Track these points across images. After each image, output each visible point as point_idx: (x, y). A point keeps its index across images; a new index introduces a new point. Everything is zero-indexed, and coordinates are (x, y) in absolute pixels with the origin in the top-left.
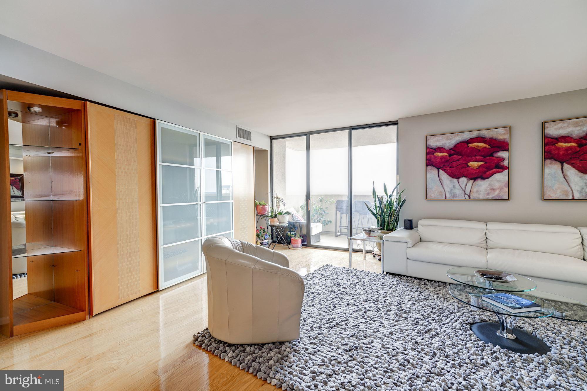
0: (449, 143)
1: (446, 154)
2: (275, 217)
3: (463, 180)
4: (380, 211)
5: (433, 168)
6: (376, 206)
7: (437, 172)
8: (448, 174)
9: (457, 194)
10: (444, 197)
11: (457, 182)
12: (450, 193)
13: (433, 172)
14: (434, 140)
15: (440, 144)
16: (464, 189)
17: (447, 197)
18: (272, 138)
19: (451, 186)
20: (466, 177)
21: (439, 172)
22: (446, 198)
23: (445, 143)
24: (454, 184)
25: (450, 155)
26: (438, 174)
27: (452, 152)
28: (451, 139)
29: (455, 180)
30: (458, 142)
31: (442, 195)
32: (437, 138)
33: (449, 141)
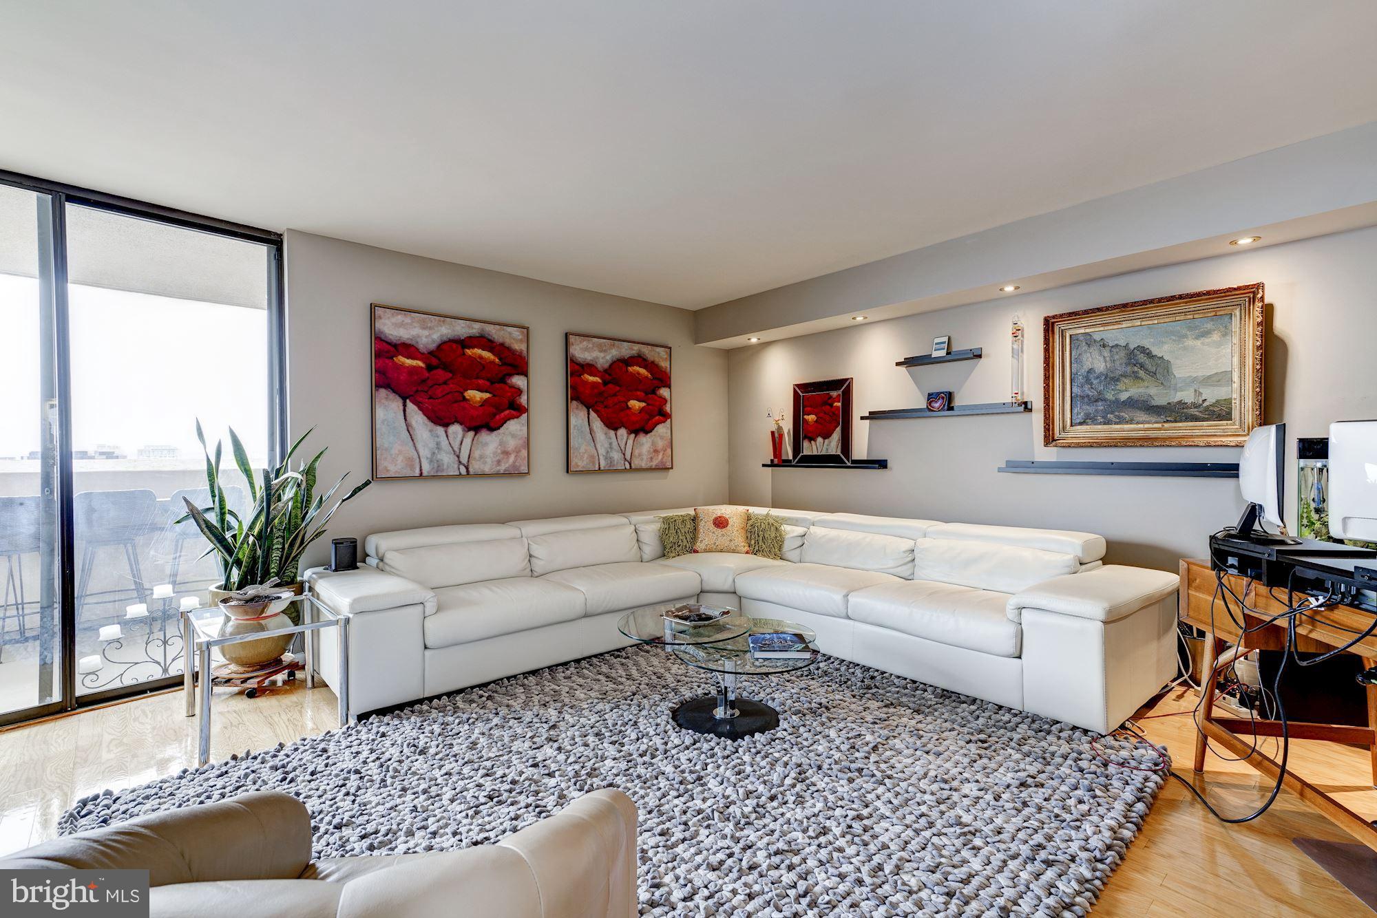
0: (426, 337)
1: (420, 364)
3: (456, 429)
5: (392, 396)
6: (222, 507)
7: (402, 408)
8: (425, 414)
9: (443, 464)
10: (417, 473)
11: (445, 435)
12: (431, 461)
13: (390, 408)
14: (394, 320)
15: (406, 337)
16: (456, 449)
17: (425, 473)
19: (432, 445)
20: (461, 424)
21: (405, 405)
22: (421, 474)
23: (419, 336)
24: (439, 440)
25: (430, 368)
26: (404, 411)
27: (434, 361)
28: (430, 328)
30: (445, 339)
31: (412, 467)
32: (400, 318)
33: (426, 333)
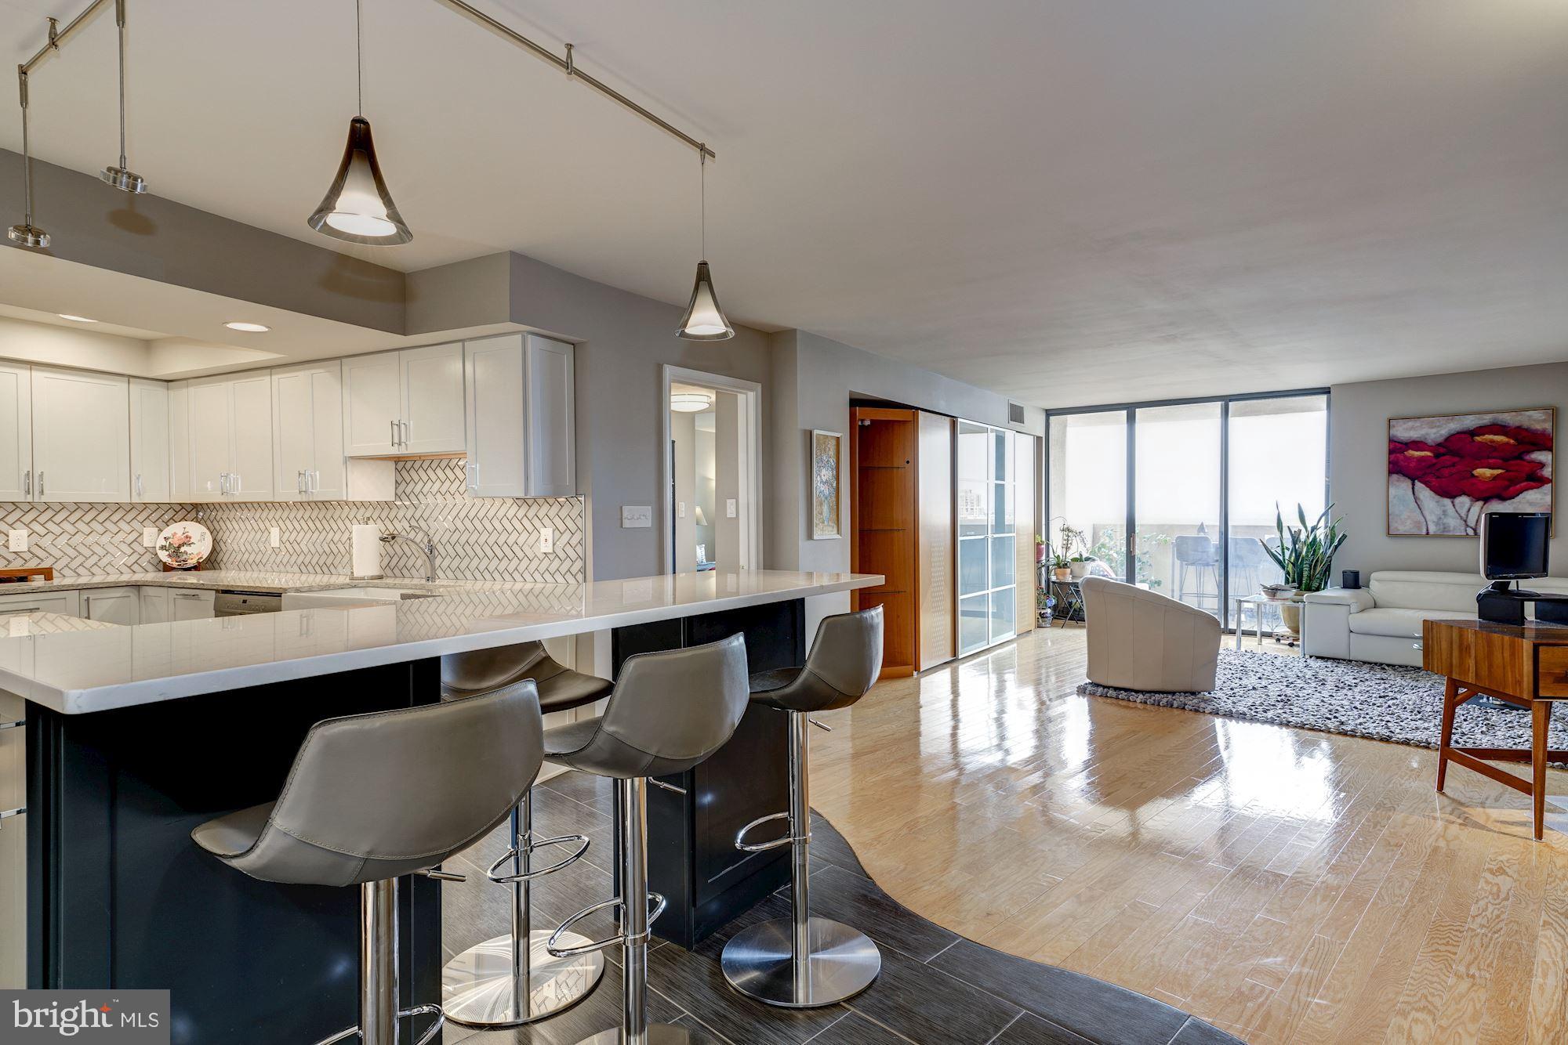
0: (1435, 434)
1: (1429, 454)
2: (1065, 566)
3: (1463, 501)
4: (1294, 555)
5: (1402, 478)
6: (1282, 546)
7: (1411, 486)
8: (1431, 490)
9: (1449, 527)
10: (1424, 532)
11: (1451, 505)
12: (1437, 524)
13: (1402, 487)
14: (1405, 426)
15: (1416, 436)
16: (1464, 517)
17: (1431, 531)
18: (1049, 413)
19: (1439, 512)
20: (1469, 496)
21: (1413, 485)
22: (1428, 534)
23: (1427, 434)
24: (1446, 508)
25: (1437, 456)
26: (1413, 488)
27: (1442, 450)
28: (1439, 427)
29: (1447, 501)
30: (1452, 432)
31: (1419, 528)
32: (1410, 424)
33: (1434, 430)
